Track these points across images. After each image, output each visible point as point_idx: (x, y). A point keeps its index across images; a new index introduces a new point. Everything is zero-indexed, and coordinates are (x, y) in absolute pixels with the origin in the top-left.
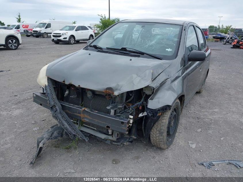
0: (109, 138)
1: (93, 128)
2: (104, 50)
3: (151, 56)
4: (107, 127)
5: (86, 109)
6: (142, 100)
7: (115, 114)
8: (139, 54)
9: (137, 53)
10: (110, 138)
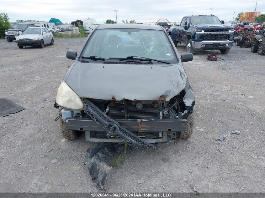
0: (159, 141)
1: (142, 137)
2: (106, 61)
3: (162, 62)
4: (168, 130)
5: (143, 120)
6: (176, 101)
7: (163, 118)
8: (149, 61)
9: (147, 61)
10: (161, 140)
